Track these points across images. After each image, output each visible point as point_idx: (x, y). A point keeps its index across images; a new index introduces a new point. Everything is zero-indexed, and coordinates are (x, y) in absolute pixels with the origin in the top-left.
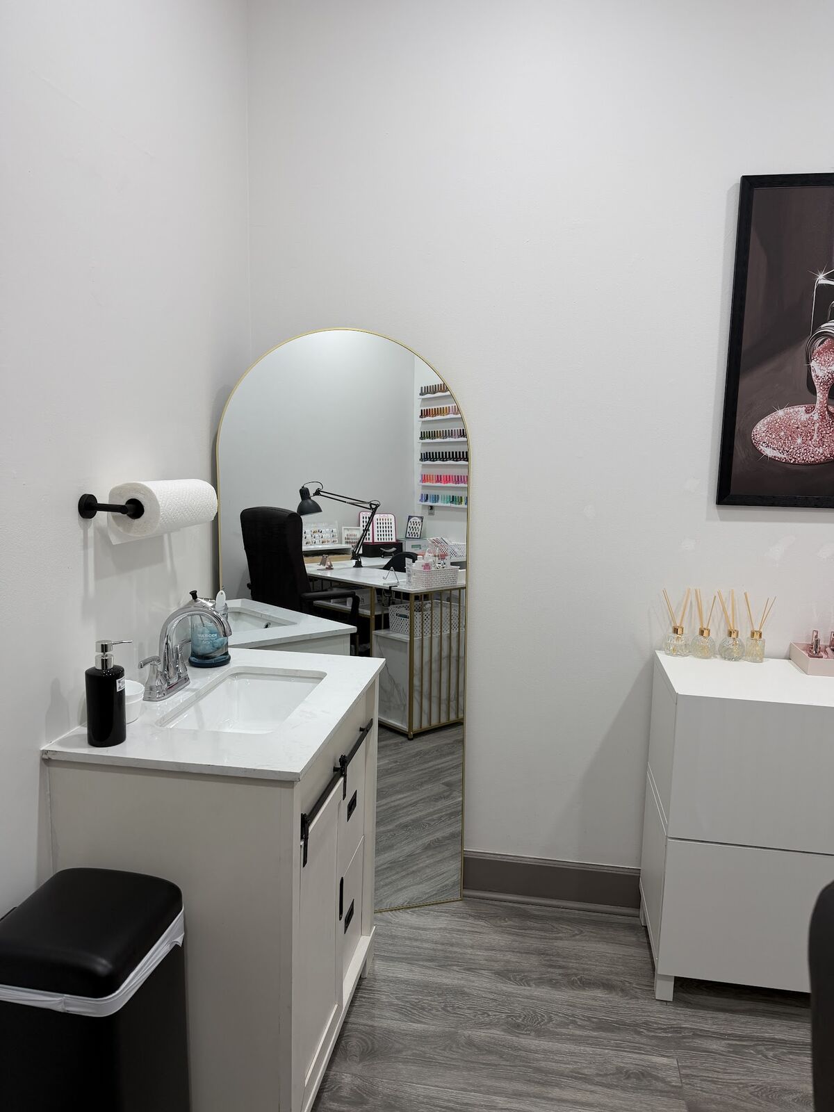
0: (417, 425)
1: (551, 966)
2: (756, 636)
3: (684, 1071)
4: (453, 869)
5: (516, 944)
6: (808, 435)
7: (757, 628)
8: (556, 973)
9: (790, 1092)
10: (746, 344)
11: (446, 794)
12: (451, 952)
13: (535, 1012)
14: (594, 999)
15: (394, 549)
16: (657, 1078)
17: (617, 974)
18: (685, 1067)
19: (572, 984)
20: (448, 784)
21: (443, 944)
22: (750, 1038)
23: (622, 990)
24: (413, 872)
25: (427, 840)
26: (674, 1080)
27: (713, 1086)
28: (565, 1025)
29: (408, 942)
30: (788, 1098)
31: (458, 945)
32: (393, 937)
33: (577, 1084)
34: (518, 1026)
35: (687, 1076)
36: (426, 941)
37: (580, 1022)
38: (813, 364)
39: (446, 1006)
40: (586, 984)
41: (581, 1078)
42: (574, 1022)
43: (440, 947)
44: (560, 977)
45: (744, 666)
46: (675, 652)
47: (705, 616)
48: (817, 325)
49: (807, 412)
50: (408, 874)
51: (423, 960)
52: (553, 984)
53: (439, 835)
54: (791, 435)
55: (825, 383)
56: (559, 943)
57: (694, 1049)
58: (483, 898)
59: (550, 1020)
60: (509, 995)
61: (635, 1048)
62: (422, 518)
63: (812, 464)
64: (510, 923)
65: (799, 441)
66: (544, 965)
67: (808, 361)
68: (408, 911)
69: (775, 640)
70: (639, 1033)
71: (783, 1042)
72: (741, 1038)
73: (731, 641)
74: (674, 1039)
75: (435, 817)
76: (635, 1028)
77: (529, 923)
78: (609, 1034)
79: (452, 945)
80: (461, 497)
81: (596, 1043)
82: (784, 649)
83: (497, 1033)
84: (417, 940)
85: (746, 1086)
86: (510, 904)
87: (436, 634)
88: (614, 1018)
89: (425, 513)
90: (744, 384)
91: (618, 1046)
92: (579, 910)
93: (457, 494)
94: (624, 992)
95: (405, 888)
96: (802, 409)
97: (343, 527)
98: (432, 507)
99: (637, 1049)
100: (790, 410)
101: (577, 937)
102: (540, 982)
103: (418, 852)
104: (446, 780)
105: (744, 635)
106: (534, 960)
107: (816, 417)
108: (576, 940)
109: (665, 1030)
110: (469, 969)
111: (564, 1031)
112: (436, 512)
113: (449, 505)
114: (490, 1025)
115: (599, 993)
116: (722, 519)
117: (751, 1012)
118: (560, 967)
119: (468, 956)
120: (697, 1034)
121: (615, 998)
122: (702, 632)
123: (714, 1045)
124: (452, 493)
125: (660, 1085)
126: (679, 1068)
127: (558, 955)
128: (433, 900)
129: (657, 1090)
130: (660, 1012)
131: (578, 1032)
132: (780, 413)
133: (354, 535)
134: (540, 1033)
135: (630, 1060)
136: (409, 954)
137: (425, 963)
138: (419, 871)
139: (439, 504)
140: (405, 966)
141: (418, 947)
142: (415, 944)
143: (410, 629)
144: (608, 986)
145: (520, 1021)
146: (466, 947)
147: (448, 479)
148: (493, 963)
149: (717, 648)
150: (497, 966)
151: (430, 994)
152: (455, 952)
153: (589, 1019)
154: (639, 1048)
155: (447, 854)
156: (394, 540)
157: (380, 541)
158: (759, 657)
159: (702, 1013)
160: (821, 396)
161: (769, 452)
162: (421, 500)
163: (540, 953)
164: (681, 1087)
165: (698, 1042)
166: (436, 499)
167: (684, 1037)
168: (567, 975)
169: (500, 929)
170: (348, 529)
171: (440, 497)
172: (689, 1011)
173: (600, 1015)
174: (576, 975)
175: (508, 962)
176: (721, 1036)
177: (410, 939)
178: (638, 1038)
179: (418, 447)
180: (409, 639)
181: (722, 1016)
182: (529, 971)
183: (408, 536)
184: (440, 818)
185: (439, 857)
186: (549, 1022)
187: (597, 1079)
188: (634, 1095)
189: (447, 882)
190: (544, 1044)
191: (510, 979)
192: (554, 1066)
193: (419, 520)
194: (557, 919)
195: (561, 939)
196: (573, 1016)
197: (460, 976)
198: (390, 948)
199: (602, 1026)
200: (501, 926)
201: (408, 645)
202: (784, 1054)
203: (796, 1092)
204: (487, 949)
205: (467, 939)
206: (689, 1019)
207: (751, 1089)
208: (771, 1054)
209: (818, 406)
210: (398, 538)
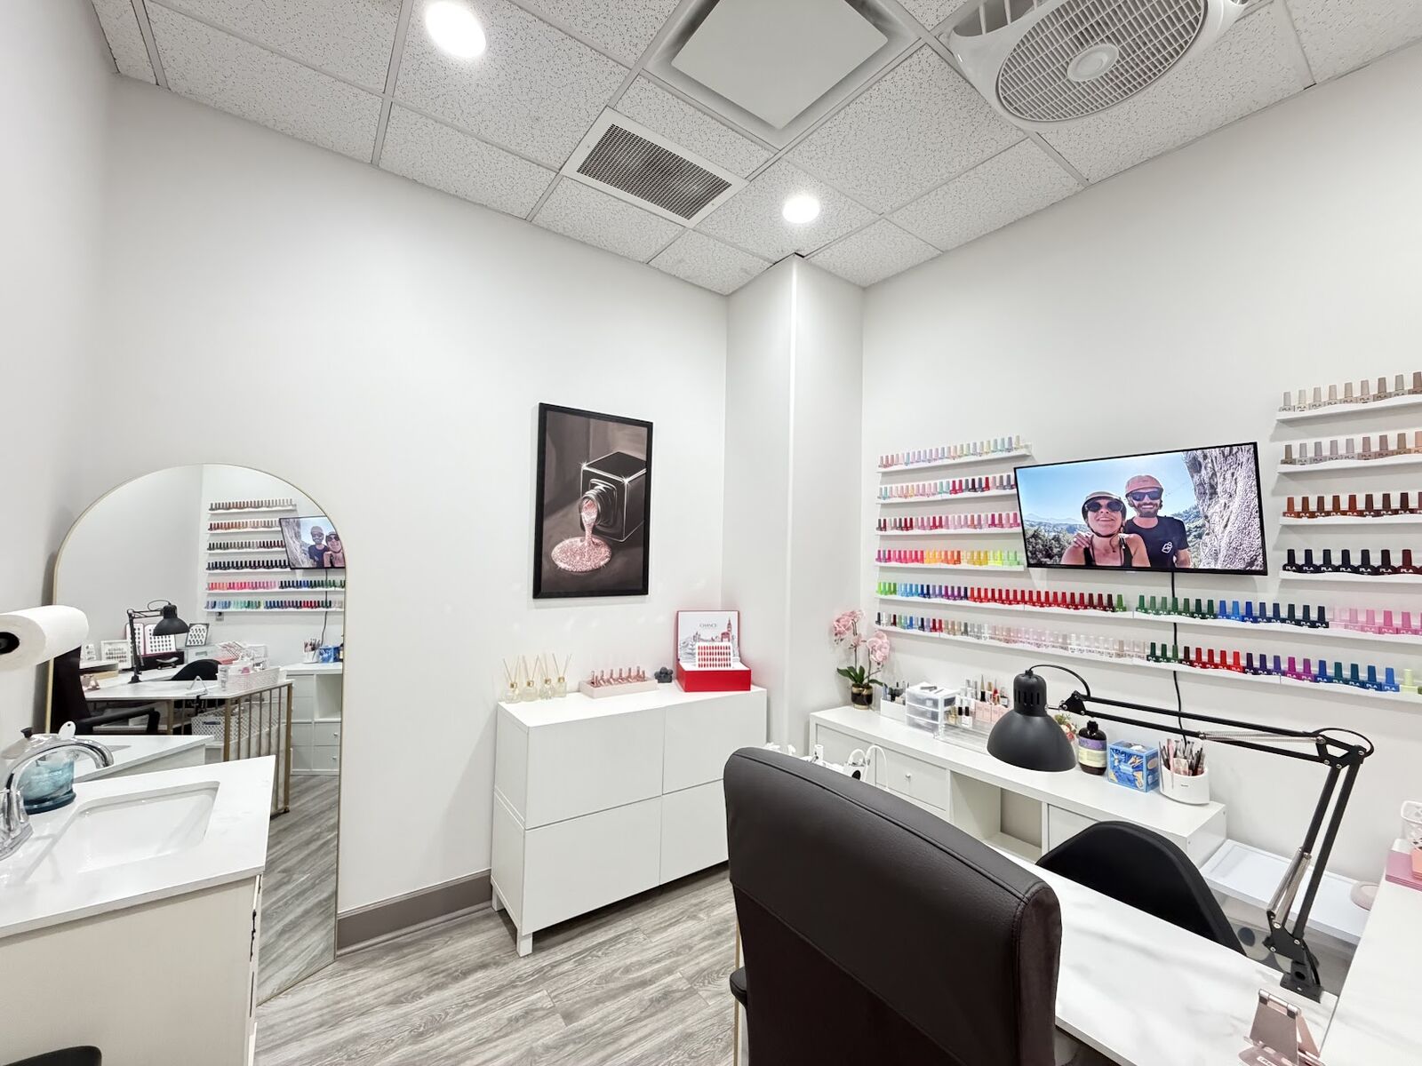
0: (205, 538)
1: (435, 974)
2: (562, 681)
3: (553, 995)
4: (318, 939)
5: (397, 974)
6: (582, 555)
7: (561, 676)
8: (440, 978)
9: (615, 971)
10: (546, 501)
11: (286, 880)
12: (339, 1009)
13: (432, 1016)
14: (477, 980)
15: (175, 659)
16: (537, 1010)
17: (487, 954)
18: (552, 992)
19: (456, 979)
20: (284, 871)
21: (328, 1007)
22: (586, 950)
23: (495, 964)
24: (274, 960)
25: (279, 927)
26: (548, 1004)
27: (573, 994)
28: (461, 1011)
29: (289, 1024)
30: (617, 975)
31: (344, 1000)
32: (272, 1027)
33: (482, 1048)
34: (421, 1034)
35: (555, 997)
36: (310, 1012)
37: (470, 1003)
38: (583, 514)
39: (349, 1056)
40: (466, 974)
41: (484, 1043)
42: (467, 1006)
43: (325, 1011)
44: (444, 979)
45: (556, 701)
46: (511, 700)
47: (531, 674)
48: (584, 493)
49: (581, 541)
50: (267, 966)
51: (312, 1031)
52: (441, 987)
53: (291, 917)
54: (574, 555)
55: (589, 525)
56: (436, 954)
57: (554, 977)
58: (353, 952)
59: (447, 1014)
60: (406, 1014)
61: (516, 998)
62: (207, 625)
63: (586, 572)
64: (389, 958)
65: (578, 558)
66: (428, 977)
67: (580, 512)
68: (281, 996)
69: (571, 683)
70: (515, 987)
71: (604, 943)
72: (580, 953)
73: (547, 686)
74: (541, 976)
75: (280, 904)
76: (512, 985)
77: (406, 951)
78: (494, 1000)
79: (338, 1002)
80: (259, 602)
81: (488, 1011)
82: (576, 688)
83: (406, 1050)
84: (298, 1017)
85: (592, 981)
86: (383, 944)
87: (255, 733)
88: (495, 986)
89: (212, 620)
90: (547, 524)
91: (503, 1004)
92: (444, 922)
93: (254, 599)
94: (497, 964)
95: (270, 977)
96: (578, 539)
97: (102, 642)
98: (220, 614)
99: (517, 999)
100: (573, 540)
101: (449, 943)
102: (430, 990)
103: (273, 940)
104: (279, 870)
105: (554, 681)
106: (419, 977)
107: (586, 544)
108: (448, 946)
109: (532, 975)
110: (363, 1014)
111: (458, 1017)
112: (225, 617)
113: (244, 609)
114: (397, 1047)
115: (480, 975)
116: (537, 608)
117: (581, 934)
118: (443, 971)
119: (358, 1004)
120: (553, 966)
121: (493, 972)
122: (529, 684)
123: (566, 967)
124: (247, 599)
125: (541, 1013)
126: (549, 995)
127: (438, 963)
128: (304, 975)
129: (539, 1018)
130: (525, 965)
131: (472, 1011)
132: (567, 542)
133: (120, 649)
134: (441, 1029)
135: (515, 1009)
136: (294, 1033)
137: (317, 1031)
138: (279, 957)
139: (232, 609)
140: (295, 1044)
141: (303, 1022)
142: (298, 1021)
143: (225, 735)
144: (483, 966)
145: (422, 1029)
146: (352, 997)
147: (243, 586)
148: (383, 998)
149: (538, 692)
150: (387, 998)
151: (328, 1056)
152: (343, 1007)
153: (477, 997)
154: (519, 997)
155: (304, 931)
156: (174, 650)
157: (154, 652)
158: (564, 694)
159: (552, 950)
160: (588, 532)
161: (562, 565)
162: (207, 607)
163: (421, 969)
164: (554, 1006)
165: (556, 971)
166: (227, 605)
167: (547, 972)
168: (450, 974)
169: (381, 968)
170: (110, 644)
171: (232, 602)
172: (544, 954)
173: (485, 990)
174: (456, 971)
175: (396, 990)
176: (568, 959)
177: (291, 1019)
178: (515, 990)
179: (205, 558)
180: (223, 745)
181: (565, 945)
182: (418, 987)
183: (188, 644)
184: (286, 903)
185: (298, 936)
186: (446, 1017)
187: (495, 1036)
188: (525, 1030)
189: (314, 953)
190: (448, 1035)
191: (402, 1002)
192: (461, 1046)
193: (205, 627)
194: (428, 937)
195: (436, 950)
196: (464, 1002)
197: (355, 1023)
198: (271, 1037)
199: (489, 996)
200: (381, 965)
201: (223, 751)
202: (607, 949)
203: (619, 969)
204: (374, 989)
205: (352, 991)
206: (544, 959)
207: (595, 982)
208: (600, 953)
209: (587, 538)
210: (178, 647)
